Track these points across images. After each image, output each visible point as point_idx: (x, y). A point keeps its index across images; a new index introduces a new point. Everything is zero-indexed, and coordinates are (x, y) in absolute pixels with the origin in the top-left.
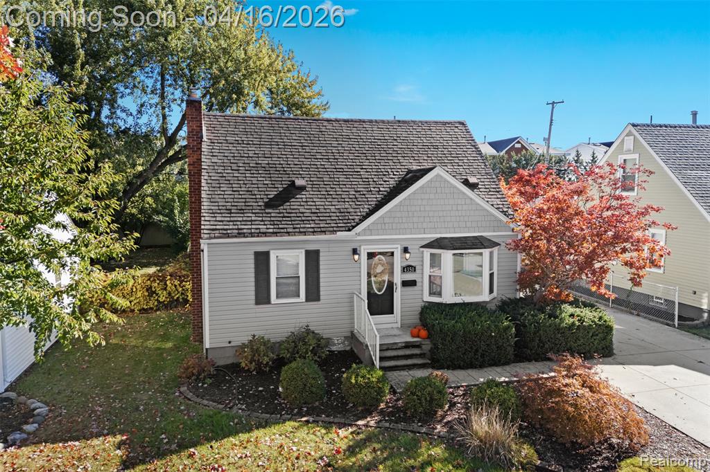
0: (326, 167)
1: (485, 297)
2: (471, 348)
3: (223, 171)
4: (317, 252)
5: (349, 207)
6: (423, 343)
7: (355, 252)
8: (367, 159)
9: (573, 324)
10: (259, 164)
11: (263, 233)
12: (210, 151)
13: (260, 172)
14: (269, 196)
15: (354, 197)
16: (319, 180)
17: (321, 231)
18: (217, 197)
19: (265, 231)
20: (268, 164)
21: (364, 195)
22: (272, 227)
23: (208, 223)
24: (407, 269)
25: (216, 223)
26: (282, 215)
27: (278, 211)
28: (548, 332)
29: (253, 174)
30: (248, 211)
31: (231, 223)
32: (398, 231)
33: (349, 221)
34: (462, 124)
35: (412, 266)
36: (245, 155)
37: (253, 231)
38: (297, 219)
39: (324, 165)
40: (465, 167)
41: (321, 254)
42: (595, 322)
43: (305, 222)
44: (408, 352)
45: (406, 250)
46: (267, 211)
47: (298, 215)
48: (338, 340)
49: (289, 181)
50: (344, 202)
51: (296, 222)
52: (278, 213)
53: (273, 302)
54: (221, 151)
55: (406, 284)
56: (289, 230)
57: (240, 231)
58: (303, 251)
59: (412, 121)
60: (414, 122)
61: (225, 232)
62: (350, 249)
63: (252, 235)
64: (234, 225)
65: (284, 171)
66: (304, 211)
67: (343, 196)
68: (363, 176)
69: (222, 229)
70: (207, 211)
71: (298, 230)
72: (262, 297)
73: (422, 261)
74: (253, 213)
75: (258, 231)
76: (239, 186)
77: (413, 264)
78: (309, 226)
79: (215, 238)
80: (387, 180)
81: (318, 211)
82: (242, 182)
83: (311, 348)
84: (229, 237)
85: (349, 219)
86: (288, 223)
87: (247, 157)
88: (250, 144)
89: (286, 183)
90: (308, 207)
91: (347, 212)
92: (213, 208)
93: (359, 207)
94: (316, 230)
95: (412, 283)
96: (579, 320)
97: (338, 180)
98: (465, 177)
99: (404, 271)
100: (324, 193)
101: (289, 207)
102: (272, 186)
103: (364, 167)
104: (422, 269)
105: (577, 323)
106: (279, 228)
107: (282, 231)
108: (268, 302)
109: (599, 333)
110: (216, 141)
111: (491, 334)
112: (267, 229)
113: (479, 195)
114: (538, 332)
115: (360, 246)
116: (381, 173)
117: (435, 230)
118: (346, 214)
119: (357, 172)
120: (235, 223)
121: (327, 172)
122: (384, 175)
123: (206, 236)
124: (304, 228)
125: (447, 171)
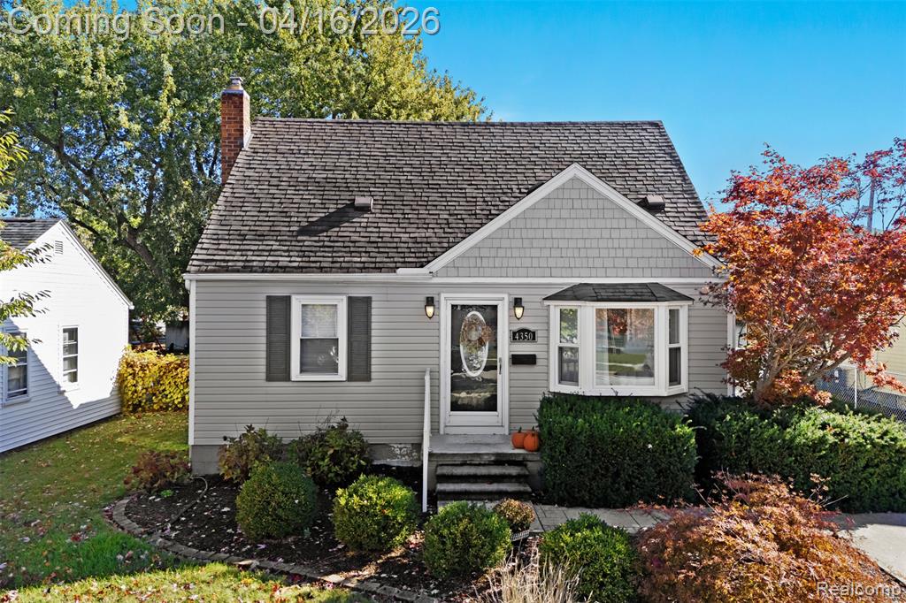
0: (413, 182)
1: (658, 386)
2: (607, 469)
3: (255, 187)
4: (367, 301)
5: (434, 235)
6: (530, 458)
7: (430, 301)
8: (483, 173)
9: (822, 440)
10: (312, 178)
11: (281, 267)
12: (248, 162)
13: (309, 188)
14: (310, 219)
15: (445, 222)
16: (397, 198)
17: (375, 268)
18: (233, 218)
19: (285, 264)
20: (326, 178)
21: (463, 219)
22: (299, 259)
23: (205, 252)
24: (520, 335)
25: (215, 252)
26: (321, 244)
27: (317, 239)
28: (767, 450)
29: (298, 190)
30: (271, 238)
31: (238, 253)
32: (504, 270)
33: (425, 255)
34: (656, 125)
35: (528, 331)
36: (296, 167)
37: (267, 264)
38: (343, 249)
39: (411, 180)
40: (645, 182)
41: (374, 304)
42: (872, 440)
43: (353, 254)
44: (495, 470)
45: (518, 302)
46: (299, 238)
47: (346, 244)
48: (401, 449)
49: (349, 200)
50: (427, 228)
51: (340, 254)
52: (315, 241)
53: (293, 378)
54: (263, 162)
55: (517, 360)
56: (323, 265)
57: (247, 264)
58: (345, 298)
59: (571, 123)
60: (574, 124)
61: (223, 264)
62: (423, 298)
63: (264, 270)
64: (241, 255)
65: (347, 187)
66: (358, 239)
67: (427, 221)
68: (468, 195)
69: (220, 261)
70: (209, 236)
71: (338, 265)
72: (277, 370)
73: (548, 323)
74: (276, 241)
75: (275, 264)
76: (271, 205)
77: (532, 328)
78: (359, 260)
79: (206, 271)
80: (507, 199)
81: (380, 240)
82: (278, 201)
83: (331, 451)
84: (227, 271)
85: (427, 252)
86: (327, 254)
87: (298, 170)
88: (308, 154)
89: (343, 202)
90: (366, 234)
91: (427, 243)
92: (220, 232)
93: (449, 235)
94: (366, 265)
95: (530, 360)
96: (835, 434)
97: (426, 199)
98: (644, 197)
99: (514, 339)
100: (400, 216)
101: (336, 234)
102: (321, 206)
103: (473, 182)
104: (548, 337)
105: (831, 439)
106: (309, 262)
107: (312, 265)
108: (287, 377)
109: (882, 462)
110: (261, 151)
111: (645, 446)
112: (290, 262)
113: (663, 221)
114: (745, 449)
115: (439, 294)
116: (501, 191)
117: (569, 270)
118: (424, 245)
119: (461, 189)
120: (244, 253)
121: (413, 188)
122: (504, 193)
123: (193, 268)
124: (349, 262)
125: (614, 188)
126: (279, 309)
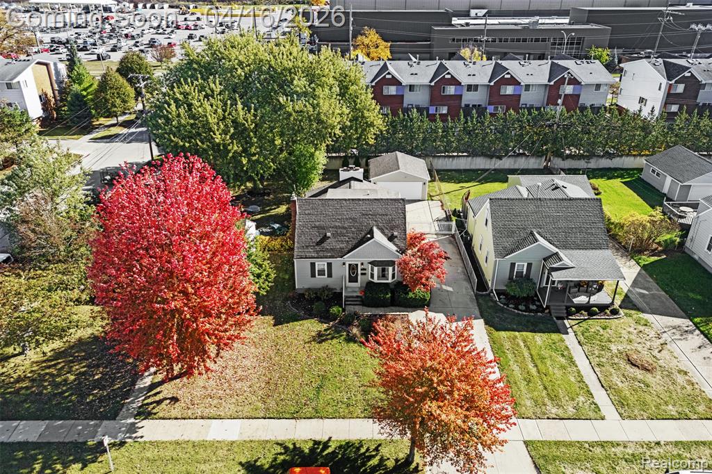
1: (390, 280)
3: (303, 229)
5: (344, 246)
6: (363, 296)
7: (344, 264)
10: (315, 225)
11: (313, 257)
12: (299, 219)
13: (315, 229)
14: (317, 241)
15: (347, 241)
16: (336, 232)
17: (332, 258)
18: (300, 241)
20: (319, 225)
21: (351, 240)
22: (316, 257)
23: (296, 253)
24: (363, 269)
25: (299, 252)
29: (313, 230)
30: (309, 247)
31: (304, 252)
32: (359, 258)
33: (343, 253)
34: (403, 200)
37: (310, 256)
38: (325, 251)
41: (332, 264)
43: (327, 253)
44: (356, 299)
45: (362, 264)
46: (315, 247)
47: (326, 249)
49: (325, 233)
50: (343, 243)
52: (319, 248)
54: (303, 219)
55: (362, 274)
57: (306, 256)
58: (326, 263)
62: (342, 263)
63: (309, 258)
65: (324, 228)
66: (328, 247)
67: (343, 241)
69: (300, 255)
71: (325, 257)
72: (313, 275)
73: (368, 268)
74: (311, 248)
76: (307, 236)
77: (365, 268)
78: (329, 256)
79: (298, 259)
81: (333, 248)
82: (309, 234)
84: (303, 259)
86: (322, 256)
88: (313, 215)
90: (330, 246)
91: (343, 248)
95: (365, 274)
97: (343, 233)
99: (361, 270)
100: (337, 239)
101: (323, 246)
102: (319, 236)
104: (368, 270)
106: (318, 255)
107: (319, 257)
108: (315, 277)
110: (302, 213)
115: (346, 262)
117: (373, 258)
124: (327, 255)
126: (313, 265)
